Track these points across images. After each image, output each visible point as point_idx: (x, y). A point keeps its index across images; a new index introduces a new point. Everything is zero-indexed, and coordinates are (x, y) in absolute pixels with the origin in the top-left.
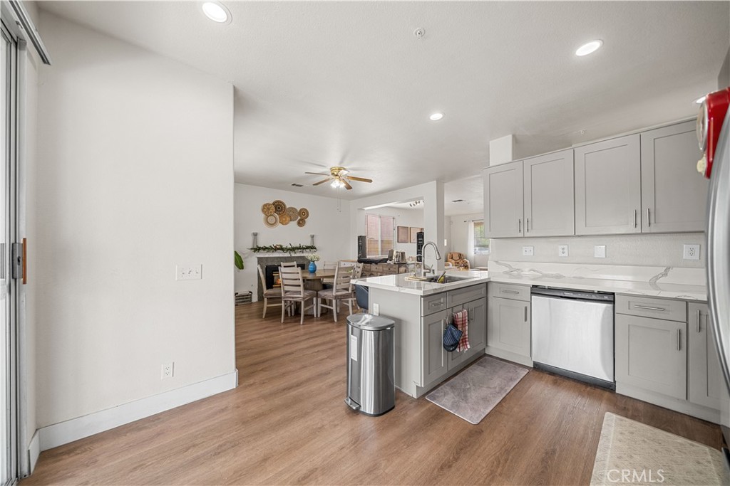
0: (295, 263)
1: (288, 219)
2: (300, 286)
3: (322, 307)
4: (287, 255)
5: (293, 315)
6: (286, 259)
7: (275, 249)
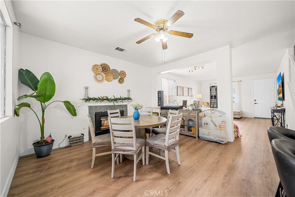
0: (118, 111)
1: (112, 77)
2: (132, 137)
3: (150, 155)
4: (111, 104)
5: (121, 162)
6: (111, 108)
7: (103, 99)
